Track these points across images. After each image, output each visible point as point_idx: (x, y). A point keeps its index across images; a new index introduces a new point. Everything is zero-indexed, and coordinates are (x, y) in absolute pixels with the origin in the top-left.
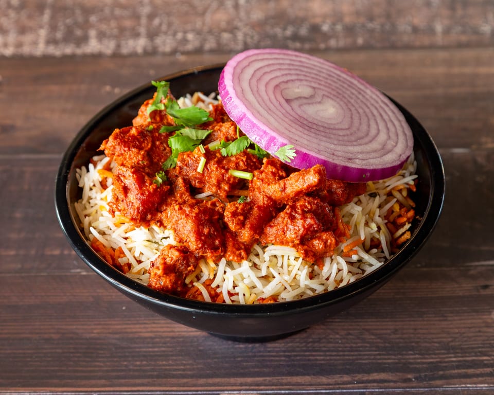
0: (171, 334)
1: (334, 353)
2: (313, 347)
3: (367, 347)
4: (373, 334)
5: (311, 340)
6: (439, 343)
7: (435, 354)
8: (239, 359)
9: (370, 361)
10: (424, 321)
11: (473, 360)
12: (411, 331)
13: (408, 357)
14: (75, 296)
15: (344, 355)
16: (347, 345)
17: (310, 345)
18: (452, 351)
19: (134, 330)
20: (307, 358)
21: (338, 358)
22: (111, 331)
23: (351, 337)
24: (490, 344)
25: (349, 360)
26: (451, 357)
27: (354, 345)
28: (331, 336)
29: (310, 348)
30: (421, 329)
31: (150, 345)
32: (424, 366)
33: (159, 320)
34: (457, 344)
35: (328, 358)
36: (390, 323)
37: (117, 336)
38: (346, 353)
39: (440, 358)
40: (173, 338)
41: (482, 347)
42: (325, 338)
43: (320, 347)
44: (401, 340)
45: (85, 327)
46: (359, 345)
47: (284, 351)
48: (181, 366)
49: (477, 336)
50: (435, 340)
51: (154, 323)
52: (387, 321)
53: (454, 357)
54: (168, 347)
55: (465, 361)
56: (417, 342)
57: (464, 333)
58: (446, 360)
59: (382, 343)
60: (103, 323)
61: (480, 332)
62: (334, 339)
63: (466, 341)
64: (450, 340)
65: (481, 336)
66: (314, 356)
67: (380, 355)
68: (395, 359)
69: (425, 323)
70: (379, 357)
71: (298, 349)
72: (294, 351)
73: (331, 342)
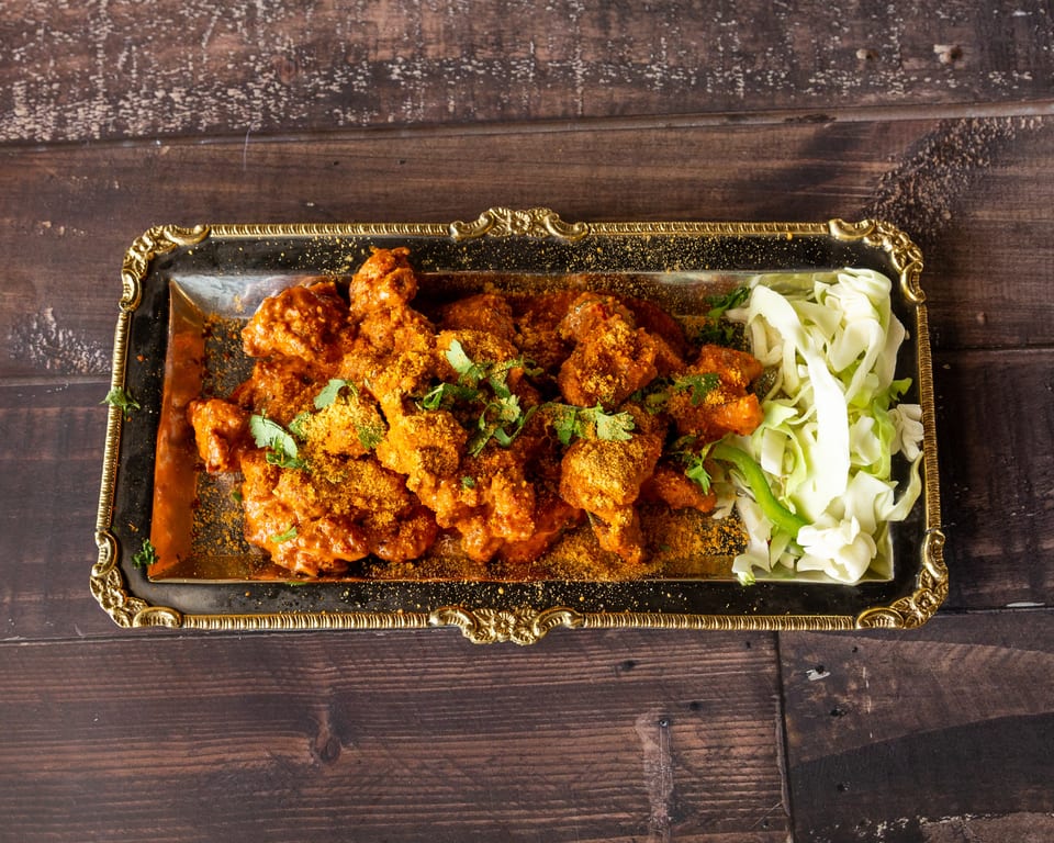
0: (158, 771)
1: (400, 807)
2: (371, 795)
3: (449, 793)
4: (459, 767)
5: (366, 779)
6: (555, 784)
7: (550, 807)
8: (261, 821)
9: (454, 822)
10: (535, 737)
11: (605, 820)
12: (516, 759)
13: (508, 813)
14: (12, 692)
15: (416, 811)
16: (420, 789)
17: (366, 788)
18: (574, 802)
19: (104, 764)
20: (361, 817)
21: (407, 815)
22: (69, 765)
23: (426, 772)
24: (631, 785)
25: (423, 819)
26: (571, 814)
27: (430, 790)
28: (397, 772)
29: (365, 797)
30: (530, 755)
31: (128, 794)
32: (533, 831)
33: (140, 741)
34: (583, 785)
35: (392, 816)
36: (485, 743)
37: (79, 776)
38: (419, 806)
39: (557, 816)
40: (162, 778)
41: (619, 793)
42: (387, 775)
43: (380, 794)
44: (500, 779)
45: (31, 758)
46: (438, 788)
47: (328, 804)
48: (174, 836)
49: (612, 770)
50: (551, 778)
51: (133, 748)
52: (482, 739)
53: (578, 814)
54: (154, 797)
55: (592, 821)
56: (525, 782)
57: (593, 763)
58: (566, 819)
59: (471, 785)
60: (56, 748)
61: (617, 761)
62: (402, 777)
63: (595, 780)
64: (572, 777)
65: (617, 770)
66: (370, 812)
67: (468, 809)
68: (489, 818)
69: (537, 741)
70: (466, 814)
71: (348, 798)
72: (341, 803)
73: (396, 784)
